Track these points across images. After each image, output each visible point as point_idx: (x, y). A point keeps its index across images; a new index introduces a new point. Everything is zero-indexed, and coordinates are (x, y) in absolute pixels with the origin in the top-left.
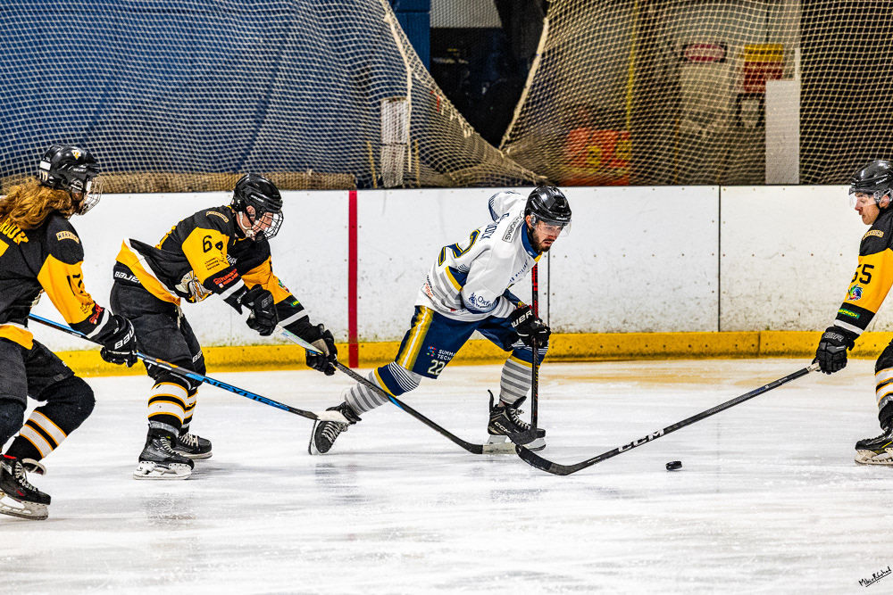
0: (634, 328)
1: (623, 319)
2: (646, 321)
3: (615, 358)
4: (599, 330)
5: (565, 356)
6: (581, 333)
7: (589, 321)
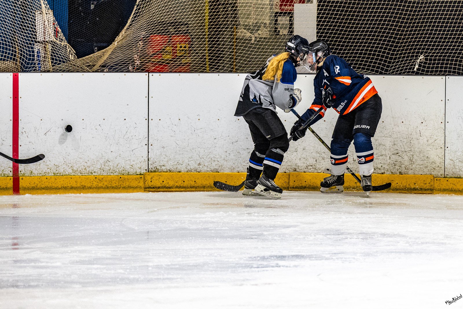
0: (205, 168)
1: (199, 162)
2: (214, 164)
3: (193, 189)
4: (182, 169)
5: (159, 188)
6: (170, 171)
7: (176, 163)
